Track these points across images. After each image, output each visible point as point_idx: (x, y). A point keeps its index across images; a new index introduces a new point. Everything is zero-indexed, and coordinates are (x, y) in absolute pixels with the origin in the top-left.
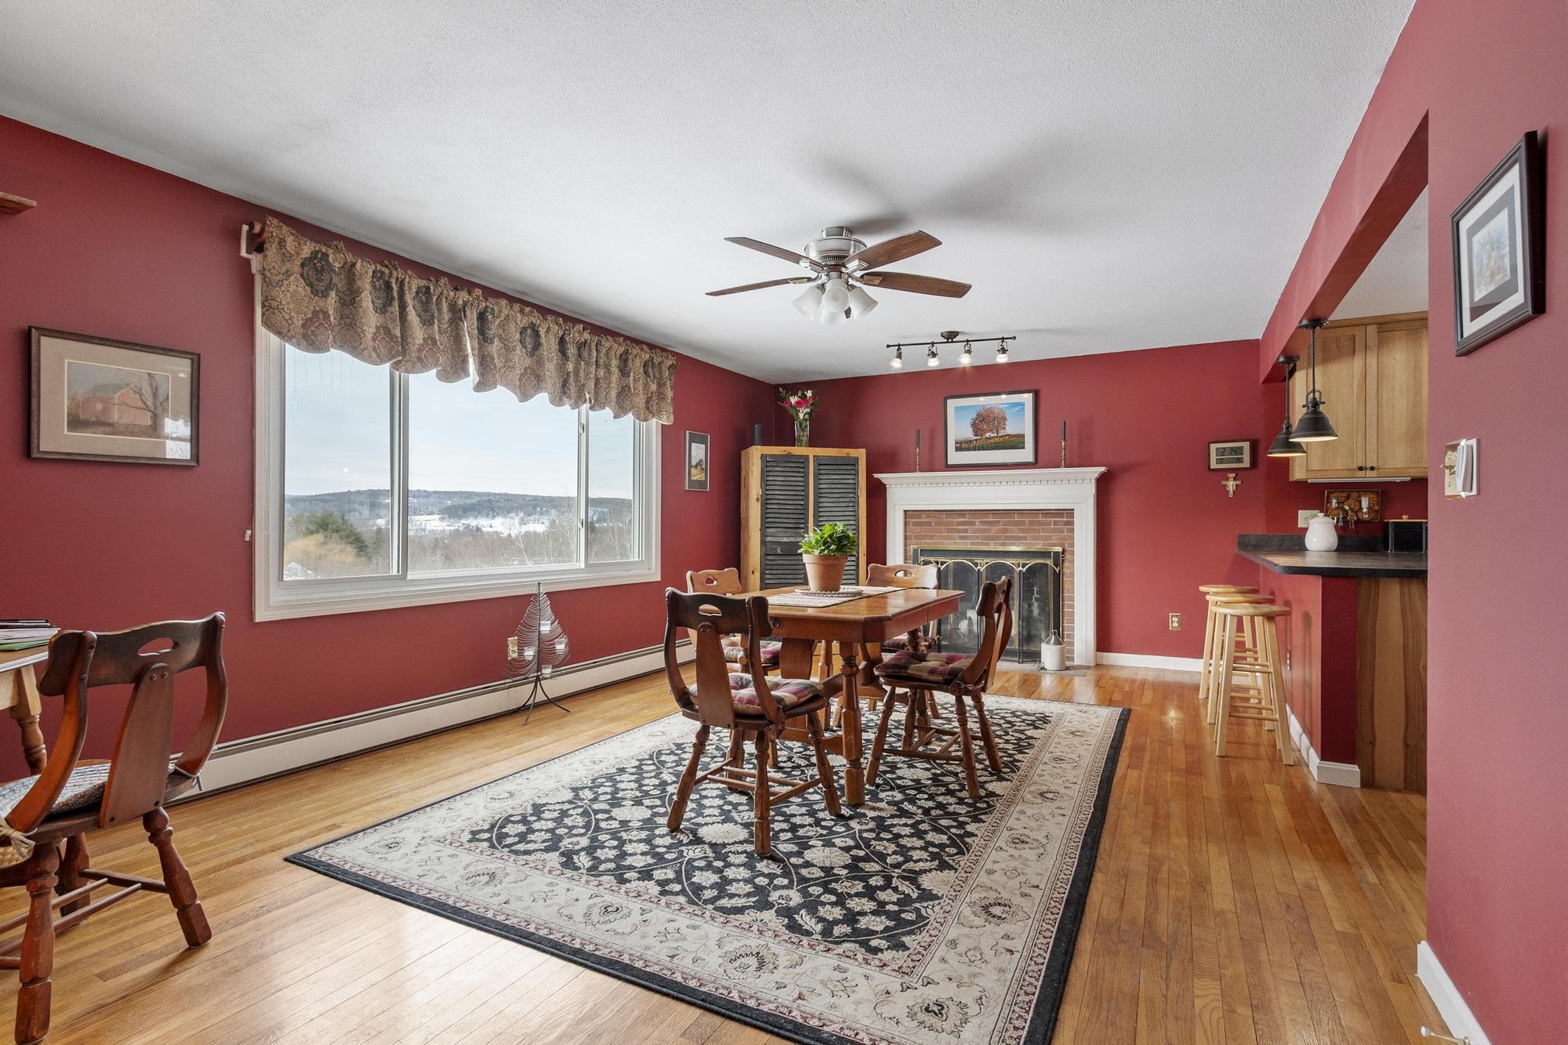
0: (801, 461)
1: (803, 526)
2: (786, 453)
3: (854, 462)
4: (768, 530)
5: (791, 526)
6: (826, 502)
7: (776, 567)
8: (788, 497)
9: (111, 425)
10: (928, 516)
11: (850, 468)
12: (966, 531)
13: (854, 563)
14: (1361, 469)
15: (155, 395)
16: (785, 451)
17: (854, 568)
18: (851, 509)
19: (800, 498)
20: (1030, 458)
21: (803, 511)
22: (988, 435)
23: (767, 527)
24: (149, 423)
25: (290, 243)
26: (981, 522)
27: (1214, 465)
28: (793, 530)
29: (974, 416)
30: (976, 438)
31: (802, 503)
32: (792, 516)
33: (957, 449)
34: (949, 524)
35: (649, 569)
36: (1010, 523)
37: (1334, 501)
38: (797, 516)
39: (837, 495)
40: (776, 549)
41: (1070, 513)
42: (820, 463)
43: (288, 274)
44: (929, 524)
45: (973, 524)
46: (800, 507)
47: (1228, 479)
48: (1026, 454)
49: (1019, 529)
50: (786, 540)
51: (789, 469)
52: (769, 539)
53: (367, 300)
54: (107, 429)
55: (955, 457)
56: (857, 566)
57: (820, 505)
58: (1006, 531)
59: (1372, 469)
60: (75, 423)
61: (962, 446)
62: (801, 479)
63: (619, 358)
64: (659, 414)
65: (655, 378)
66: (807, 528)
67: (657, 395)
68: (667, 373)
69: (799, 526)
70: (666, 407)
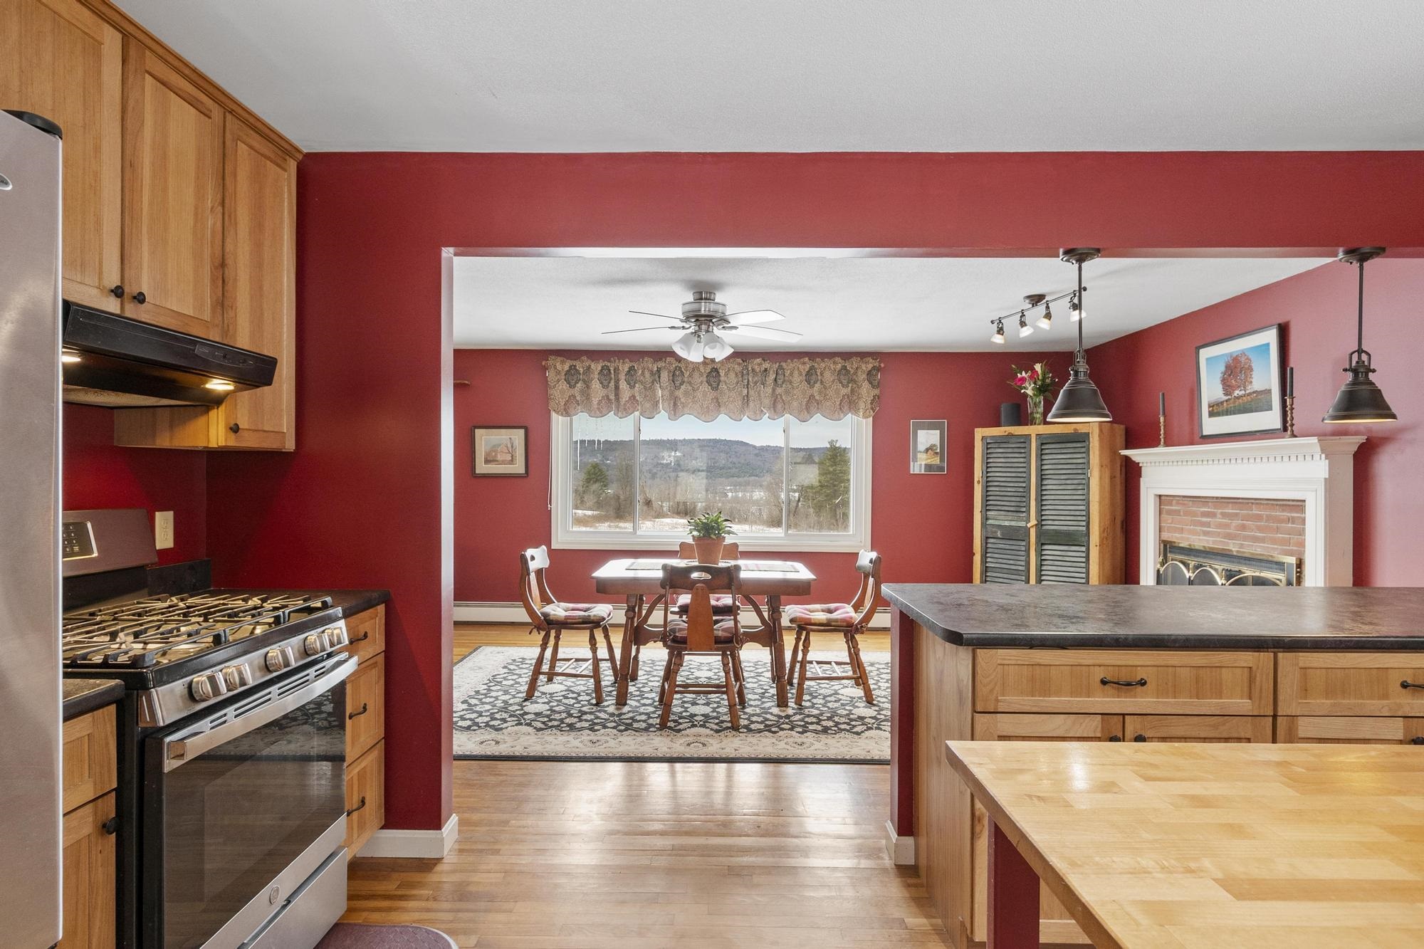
0: (1022, 440)
1: (1024, 509)
2: (1006, 434)
3: (1086, 438)
4: (988, 513)
5: (1012, 509)
6: (1050, 484)
7: (996, 551)
8: (1008, 479)
9: (497, 461)
10: (1178, 503)
11: (1079, 445)
12: (1208, 525)
13: (1084, 555)
15: (512, 447)
16: (1005, 432)
17: (1084, 560)
18: (1080, 492)
19: (1022, 480)
20: (1277, 424)
21: (1024, 494)
22: (1237, 393)
23: (990, 510)
24: (510, 458)
25: (559, 367)
28: (1014, 514)
29: (1223, 369)
30: (1227, 398)
31: (1024, 485)
32: (1013, 499)
33: (1212, 414)
38: (1018, 499)
39: (1063, 477)
40: (996, 532)
41: (1299, 505)
42: (1044, 441)
43: (558, 381)
44: (1177, 512)
45: (1213, 515)
46: (1021, 490)
48: (1272, 419)
49: (1257, 526)
50: (1007, 523)
51: (1010, 450)
52: (990, 522)
53: (596, 385)
54: (496, 463)
55: (1211, 425)
56: (1088, 557)
57: (1044, 488)
58: (1243, 528)
60: (487, 461)
61: (1217, 410)
62: (1022, 460)
63: (804, 374)
64: (856, 411)
65: (848, 383)
66: (1029, 512)
67: (848, 397)
68: (864, 376)
69: (1020, 509)
70: (862, 405)
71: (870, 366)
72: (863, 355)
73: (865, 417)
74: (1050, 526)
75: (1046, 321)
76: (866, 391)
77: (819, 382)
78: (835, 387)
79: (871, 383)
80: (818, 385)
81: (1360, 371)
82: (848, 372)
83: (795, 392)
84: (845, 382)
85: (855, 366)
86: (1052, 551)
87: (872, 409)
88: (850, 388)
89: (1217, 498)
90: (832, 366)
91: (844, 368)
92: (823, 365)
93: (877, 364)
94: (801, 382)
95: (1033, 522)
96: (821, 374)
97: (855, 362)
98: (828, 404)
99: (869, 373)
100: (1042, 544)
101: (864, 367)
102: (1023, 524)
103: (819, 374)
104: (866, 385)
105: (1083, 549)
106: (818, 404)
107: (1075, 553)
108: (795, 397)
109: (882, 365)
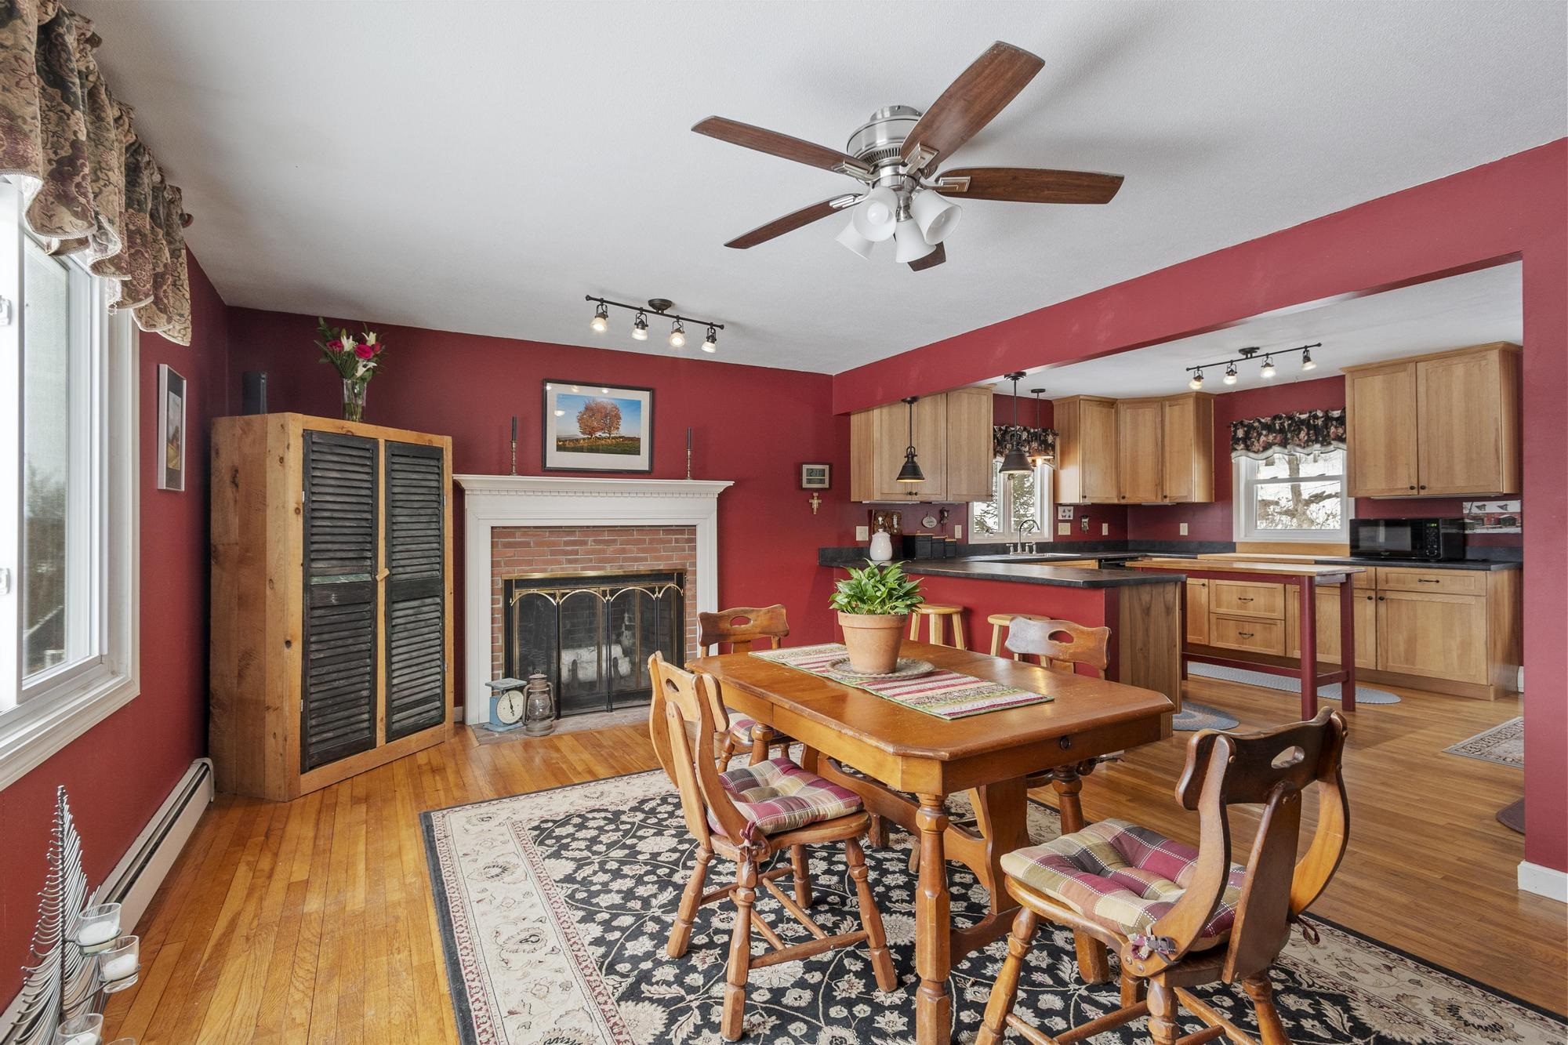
0: (368, 446)
1: (369, 554)
2: (344, 432)
3: (436, 454)
4: (314, 565)
5: (351, 555)
6: (401, 515)
7: (328, 628)
8: (346, 507)
10: (525, 535)
11: (432, 462)
12: (576, 553)
14: (910, 494)
16: (342, 428)
17: (438, 614)
18: (434, 525)
19: (366, 508)
20: (646, 467)
21: (369, 531)
22: (598, 434)
23: (313, 560)
26: (595, 541)
27: (805, 485)
28: (354, 562)
30: (584, 437)
32: (353, 538)
33: (560, 448)
34: (554, 544)
36: (628, 542)
37: (880, 519)
38: (360, 539)
39: (416, 505)
40: (329, 596)
41: (692, 529)
42: (397, 450)
44: (527, 544)
45: (584, 543)
46: (364, 524)
47: (813, 498)
48: (641, 462)
49: (638, 549)
50: (343, 580)
51: (348, 460)
52: (315, 580)
56: (442, 610)
58: (624, 551)
59: (916, 494)
61: (564, 445)
62: (365, 477)
66: (375, 557)
69: (364, 554)
74: (402, 575)
86: (404, 609)
89: (588, 527)
95: (383, 572)
100: (394, 603)
102: (366, 577)
105: (438, 600)
107: (428, 606)
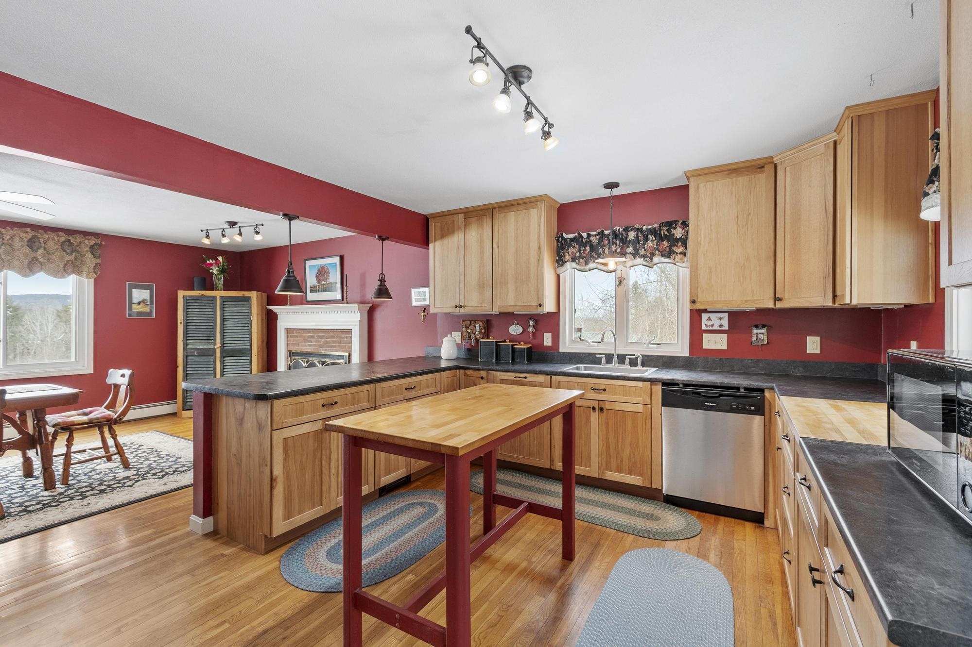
0: (211, 299)
1: (212, 338)
2: (200, 295)
3: (249, 299)
4: (188, 341)
5: (205, 338)
6: (229, 324)
7: (194, 363)
8: (202, 321)
10: (296, 332)
11: (245, 303)
12: (311, 341)
13: (249, 361)
14: (456, 307)
16: (199, 294)
17: (249, 363)
18: (246, 328)
19: (211, 321)
20: (339, 297)
21: (212, 330)
22: (323, 282)
23: (188, 340)
26: (316, 336)
27: (414, 303)
28: (206, 341)
29: (317, 271)
30: (318, 284)
31: (212, 324)
32: (205, 332)
33: (311, 291)
34: (304, 337)
35: (84, 366)
36: (329, 337)
37: (463, 327)
38: (209, 333)
39: (237, 320)
40: (193, 352)
41: (349, 331)
42: (224, 300)
44: (296, 337)
45: (313, 337)
46: (210, 327)
47: (422, 312)
48: (338, 295)
49: (332, 341)
50: (201, 347)
51: (203, 304)
52: (189, 346)
55: (311, 296)
56: (251, 362)
57: (225, 326)
58: (326, 342)
59: (461, 307)
61: (313, 290)
62: (211, 310)
63: (26, 240)
64: (79, 272)
65: (72, 251)
66: (215, 339)
67: (72, 263)
68: (87, 249)
69: (210, 337)
70: (85, 269)
71: (92, 243)
72: (86, 234)
73: (88, 277)
74: (229, 347)
75: (239, 237)
76: (90, 260)
77: (42, 248)
78: (59, 254)
79: (93, 254)
80: (41, 251)
81: (382, 281)
82: (71, 244)
83: (16, 254)
84: (69, 251)
85: (79, 240)
86: (229, 360)
87: (95, 272)
88: (74, 256)
89: (315, 329)
90: (56, 238)
91: (69, 241)
92: (46, 236)
93: (99, 242)
94: (22, 246)
95: (218, 345)
96: (45, 243)
97: (79, 238)
98: (52, 266)
99: (92, 247)
100: (224, 357)
101: (87, 242)
102: (212, 347)
103: (42, 242)
104: (89, 255)
105: (249, 358)
106: (41, 265)
107: (244, 360)
108: (16, 257)
109: (103, 243)
